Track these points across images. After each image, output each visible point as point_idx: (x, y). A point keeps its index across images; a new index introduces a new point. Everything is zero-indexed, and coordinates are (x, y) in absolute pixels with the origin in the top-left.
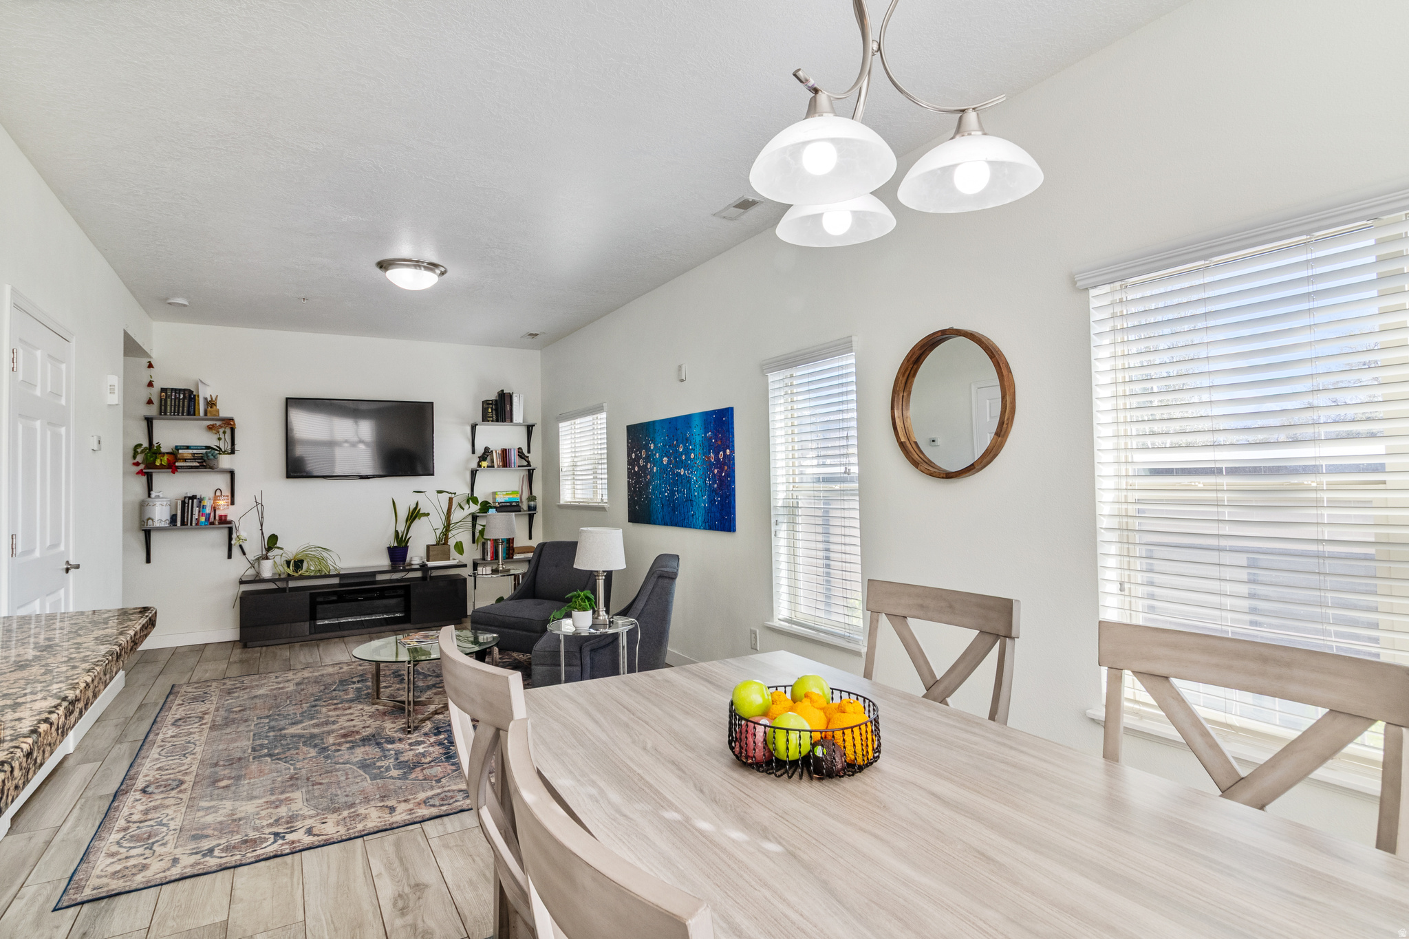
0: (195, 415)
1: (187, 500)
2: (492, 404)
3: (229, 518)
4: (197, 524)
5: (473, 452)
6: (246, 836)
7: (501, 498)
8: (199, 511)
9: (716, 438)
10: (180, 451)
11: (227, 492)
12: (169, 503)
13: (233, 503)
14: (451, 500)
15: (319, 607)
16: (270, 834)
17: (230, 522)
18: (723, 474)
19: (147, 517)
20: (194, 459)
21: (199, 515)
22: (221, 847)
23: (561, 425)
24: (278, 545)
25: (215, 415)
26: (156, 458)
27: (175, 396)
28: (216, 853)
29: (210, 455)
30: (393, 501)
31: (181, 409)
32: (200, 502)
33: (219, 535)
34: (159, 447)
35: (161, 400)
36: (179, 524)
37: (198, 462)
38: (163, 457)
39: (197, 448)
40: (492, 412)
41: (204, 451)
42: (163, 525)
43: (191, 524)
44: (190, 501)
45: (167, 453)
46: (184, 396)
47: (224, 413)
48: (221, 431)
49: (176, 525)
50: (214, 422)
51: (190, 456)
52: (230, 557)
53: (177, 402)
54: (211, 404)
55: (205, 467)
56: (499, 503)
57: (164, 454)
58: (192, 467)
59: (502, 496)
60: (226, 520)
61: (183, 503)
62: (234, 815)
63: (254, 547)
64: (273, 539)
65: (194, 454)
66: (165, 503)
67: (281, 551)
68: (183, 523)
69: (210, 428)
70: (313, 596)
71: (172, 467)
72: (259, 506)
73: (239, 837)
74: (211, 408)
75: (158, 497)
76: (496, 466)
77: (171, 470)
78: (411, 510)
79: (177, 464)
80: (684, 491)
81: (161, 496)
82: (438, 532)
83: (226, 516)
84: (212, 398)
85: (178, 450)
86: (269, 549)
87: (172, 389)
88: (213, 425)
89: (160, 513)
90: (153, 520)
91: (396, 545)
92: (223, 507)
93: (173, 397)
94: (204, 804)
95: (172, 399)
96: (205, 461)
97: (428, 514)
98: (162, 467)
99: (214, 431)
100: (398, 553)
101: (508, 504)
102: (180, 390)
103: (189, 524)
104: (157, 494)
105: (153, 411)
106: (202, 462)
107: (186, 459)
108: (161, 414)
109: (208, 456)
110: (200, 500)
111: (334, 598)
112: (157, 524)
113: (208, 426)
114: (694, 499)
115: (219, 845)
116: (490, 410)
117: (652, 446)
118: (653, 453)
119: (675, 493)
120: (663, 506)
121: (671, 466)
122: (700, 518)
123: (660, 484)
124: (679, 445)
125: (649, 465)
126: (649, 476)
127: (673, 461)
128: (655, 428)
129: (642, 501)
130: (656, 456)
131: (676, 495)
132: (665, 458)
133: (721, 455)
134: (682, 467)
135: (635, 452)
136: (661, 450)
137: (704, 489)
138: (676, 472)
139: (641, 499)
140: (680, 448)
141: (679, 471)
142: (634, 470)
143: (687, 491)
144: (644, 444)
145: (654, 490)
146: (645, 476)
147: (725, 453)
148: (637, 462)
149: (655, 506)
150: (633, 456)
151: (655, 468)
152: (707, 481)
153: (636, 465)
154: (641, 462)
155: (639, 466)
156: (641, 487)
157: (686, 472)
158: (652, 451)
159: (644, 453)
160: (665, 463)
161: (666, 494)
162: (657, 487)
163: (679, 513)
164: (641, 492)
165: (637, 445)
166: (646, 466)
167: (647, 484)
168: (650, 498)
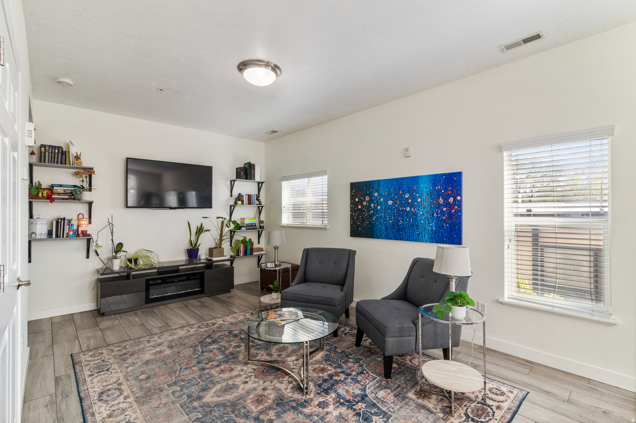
0: (66, 164)
1: (60, 221)
2: (243, 170)
3: (88, 233)
4: (67, 237)
5: (231, 196)
7: (247, 222)
8: (69, 228)
9: (446, 190)
10: (55, 188)
11: (86, 216)
12: (47, 222)
13: (90, 223)
14: (223, 222)
15: (151, 287)
17: (89, 235)
18: (453, 211)
19: (32, 232)
20: (65, 194)
21: (69, 231)
23: (283, 183)
24: (123, 249)
25: (79, 165)
26: (39, 192)
27: (52, 150)
29: (78, 191)
30: (189, 223)
31: (56, 159)
32: (70, 222)
33: (81, 243)
34: (40, 184)
35: (41, 152)
36: (54, 236)
37: (68, 196)
38: (44, 191)
39: (67, 186)
40: (243, 174)
41: (73, 189)
42: (43, 237)
43: (63, 237)
44: (62, 221)
45: (47, 189)
46: (58, 151)
47: (85, 164)
48: (84, 176)
49: (52, 237)
50: (79, 170)
51: (62, 191)
52: (88, 257)
53: (53, 155)
54: (77, 158)
55: (74, 199)
56: (246, 224)
57: (44, 189)
58: (64, 199)
59: (247, 221)
60: (86, 233)
61: (57, 223)
63: (106, 251)
64: (120, 245)
65: (65, 190)
66: (44, 222)
67: (125, 253)
68: (57, 236)
69: (76, 174)
70: (147, 281)
71: (50, 198)
72: (111, 225)
74: (77, 160)
75: (38, 218)
76: (245, 204)
77: (49, 200)
78: (199, 227)
79: (53, 196)
80: (409, 220)
81: (41, 217)
82: (216, 241)
83: (86, 231)
84: (77, 154)
85: (53, 187)
86: (116, 252)
87: (50, 146)
88: (78, 172)
89: (41, 229)
90: (35, 234)
91: (191, 248)
92: (84, 226)
93: (50, 151)
95: (49, 152)
96: (73, 195)
97: (210, 230)
98: (43, 198)
99: (79, 176)
100: (192, 253)
101: (251, 225)
102: (55, 147)
103: (61, 237)
104: (38, 216)
105: (34, 159)
106: (71, 196)
107: (59, 194)
108: (41, 162)
109: (76, 192)
110: (70, 221)
111: (159, 281)
112: (38, 237)
113: (75, 172)
114: (420, 225)
116: (242, 173)
117: (376, 194)
118: (377, 198)
119: (400, 221)
120: (387, 228)
121: (396, 206)
122: (426, 236)
123: (385, 216)
124: (405, 194)
125: (372, 205)
126: (372, 211)
127: (398, 203)
128: (380, 184)
129: (365, 225)
130: (380, 200)
131: (401, 222)
132: (390, 201)
133: (451, 200)
134: (408, 206)
135: (358, 198)
136: (385, 197)
137: (432, 219)
138: (402, 209)
139: (364, 224)
140: (406, 196)
141: (405, 209)
142: (357, 208)
143: (413, 220)
144: (368, 193)
145: (377, 219)
146: (368, 211)
147: (455, 198)
148: (360, 203)
149: (379, 228)
150: (357, 200)
151: (379, 207)
152: (435, 215)
153: (360, 205)
154: (365, 203)
155: (362, 205)
156: (364, 217)
157: (412, 209)
158: (376, 197)
159: (367, 198)
160: (390, 204)
161: (391, 222)
162: (381, 218)
163: (403, 233)
164: (364, 220)
165: (361, 194)
166: (370, 205)
167: (371, 216)
168: (374, 223)
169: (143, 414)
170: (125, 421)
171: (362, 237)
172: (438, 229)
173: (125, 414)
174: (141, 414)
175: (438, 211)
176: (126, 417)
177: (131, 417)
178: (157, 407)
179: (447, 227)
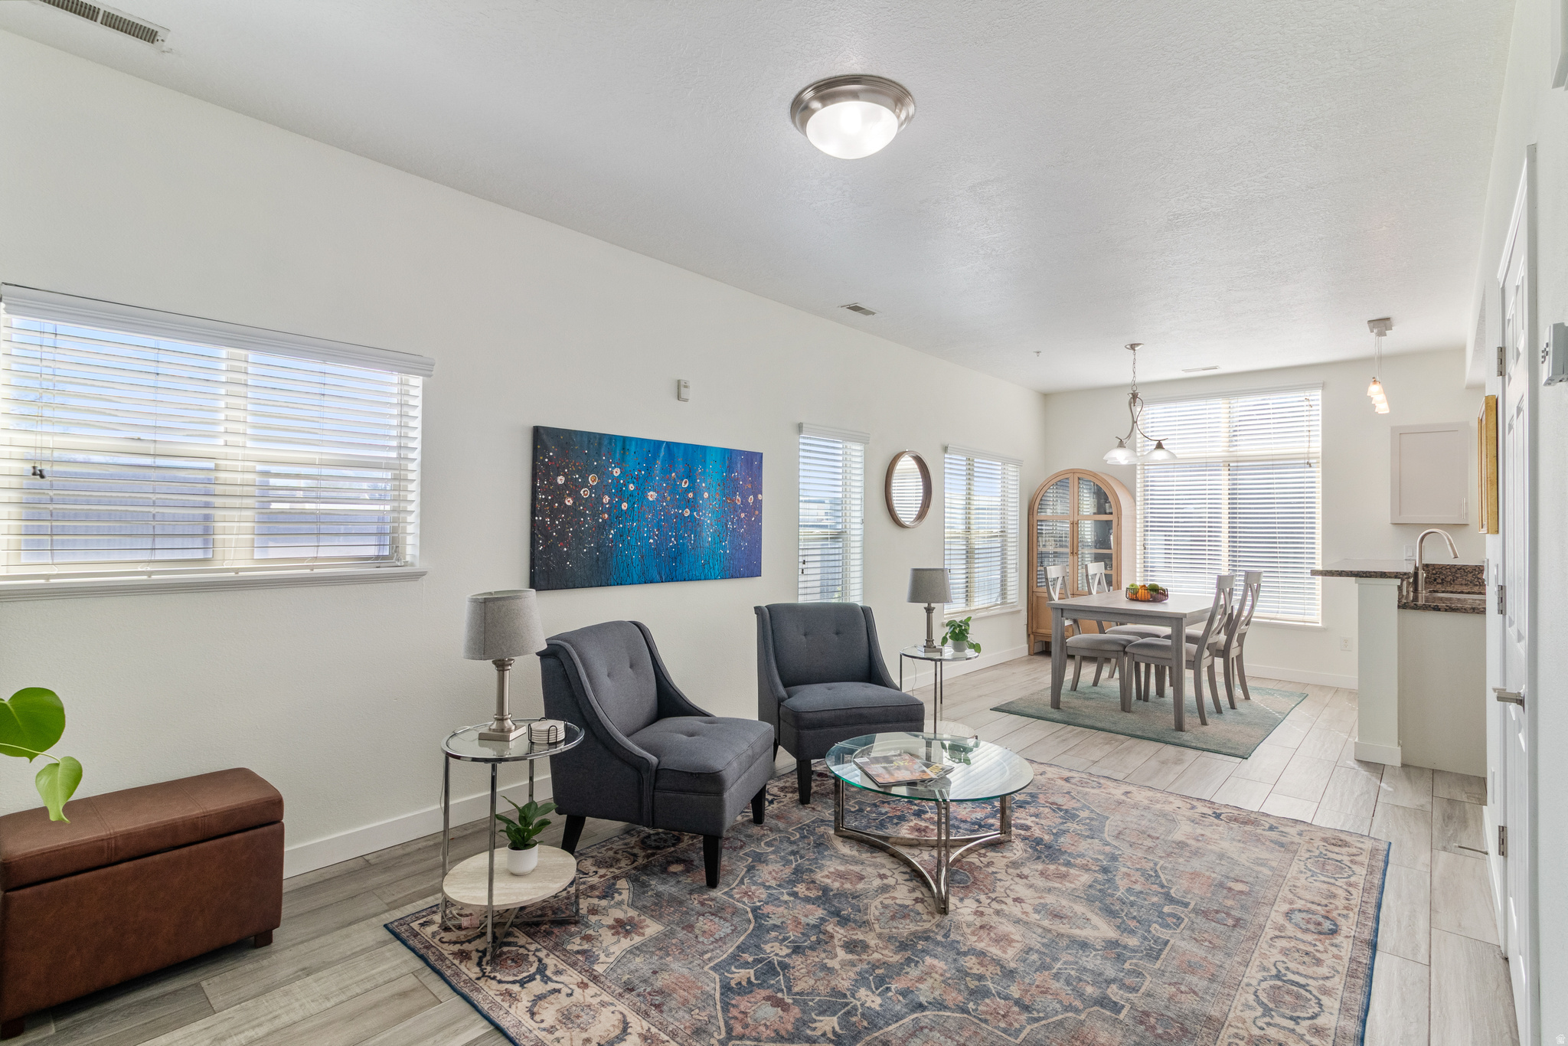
6: (1240, 827)
9: (744, 480)
16: (1222, 820)
18: (753, 519)
22: (1263, 827)
28: (1267, 826)
62: (1244, 848)
73: (1246, 829)
80: (690, 536)
94: (1266, 871)
114: (706, 545)
115: (1264, 830)
117: (617, 472)
118: (618, 482)
119: (671, 539)
120: (642, 557)
121: (665, 504)
122: (716, 567)
123: (639, 528)
124: (683, 480)
125: (606, 499)
126: (606, 516)
127: (669, 498)
128: (627, 447)
129: (584, 554)
130: (627, 488)
131: (673, 542)
132: (651, 493)
133: (751, 499)
134: (687, 507)
135: (565, 475)
136: (640, 481)
137: (725, 533)
138: (675, 512)
139: (581, 550)
140: (683, 484)
141: (680, 511)
142: (562, 503)
143: (695, 537)
144: (596, 467)
145: (621, 536)
146: (595, 515)
147: (756, 497)
148: (571, 491)
149: (624, 558)
150: (561, 480)
151: (625, 506)
152: (730, 525)
153: (569, 495)
154: (584, 493)
155: (577, 498)
156: (581, 531)
157: (695, 513)
158: (618, 479)
159: (592, 480)
160: (651, 499)
161: (651, 541)
162: (629, 532)
163: (678, 564)
164: (581, 538)
165: (574, 465)
166: (599, 499)
167: (602, 528)
168: (612, 547)
169: (1230, 1003)
170: (1271, 1021)
171: (574, 587)
172: (734, 551)
173: (1262, 1033)
174: (1233, 1006)
175: (734, 518)
176: (1265, 1026)
177: (1256, 1018)
178: (1195, 993)
179: (745, 547)
